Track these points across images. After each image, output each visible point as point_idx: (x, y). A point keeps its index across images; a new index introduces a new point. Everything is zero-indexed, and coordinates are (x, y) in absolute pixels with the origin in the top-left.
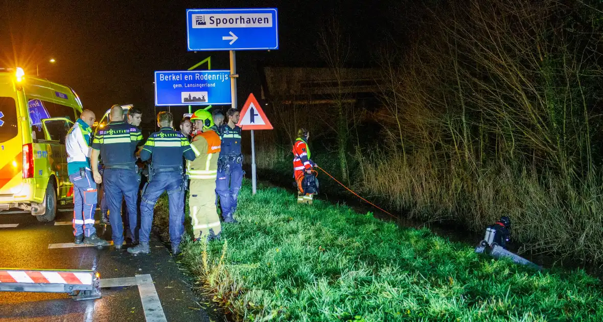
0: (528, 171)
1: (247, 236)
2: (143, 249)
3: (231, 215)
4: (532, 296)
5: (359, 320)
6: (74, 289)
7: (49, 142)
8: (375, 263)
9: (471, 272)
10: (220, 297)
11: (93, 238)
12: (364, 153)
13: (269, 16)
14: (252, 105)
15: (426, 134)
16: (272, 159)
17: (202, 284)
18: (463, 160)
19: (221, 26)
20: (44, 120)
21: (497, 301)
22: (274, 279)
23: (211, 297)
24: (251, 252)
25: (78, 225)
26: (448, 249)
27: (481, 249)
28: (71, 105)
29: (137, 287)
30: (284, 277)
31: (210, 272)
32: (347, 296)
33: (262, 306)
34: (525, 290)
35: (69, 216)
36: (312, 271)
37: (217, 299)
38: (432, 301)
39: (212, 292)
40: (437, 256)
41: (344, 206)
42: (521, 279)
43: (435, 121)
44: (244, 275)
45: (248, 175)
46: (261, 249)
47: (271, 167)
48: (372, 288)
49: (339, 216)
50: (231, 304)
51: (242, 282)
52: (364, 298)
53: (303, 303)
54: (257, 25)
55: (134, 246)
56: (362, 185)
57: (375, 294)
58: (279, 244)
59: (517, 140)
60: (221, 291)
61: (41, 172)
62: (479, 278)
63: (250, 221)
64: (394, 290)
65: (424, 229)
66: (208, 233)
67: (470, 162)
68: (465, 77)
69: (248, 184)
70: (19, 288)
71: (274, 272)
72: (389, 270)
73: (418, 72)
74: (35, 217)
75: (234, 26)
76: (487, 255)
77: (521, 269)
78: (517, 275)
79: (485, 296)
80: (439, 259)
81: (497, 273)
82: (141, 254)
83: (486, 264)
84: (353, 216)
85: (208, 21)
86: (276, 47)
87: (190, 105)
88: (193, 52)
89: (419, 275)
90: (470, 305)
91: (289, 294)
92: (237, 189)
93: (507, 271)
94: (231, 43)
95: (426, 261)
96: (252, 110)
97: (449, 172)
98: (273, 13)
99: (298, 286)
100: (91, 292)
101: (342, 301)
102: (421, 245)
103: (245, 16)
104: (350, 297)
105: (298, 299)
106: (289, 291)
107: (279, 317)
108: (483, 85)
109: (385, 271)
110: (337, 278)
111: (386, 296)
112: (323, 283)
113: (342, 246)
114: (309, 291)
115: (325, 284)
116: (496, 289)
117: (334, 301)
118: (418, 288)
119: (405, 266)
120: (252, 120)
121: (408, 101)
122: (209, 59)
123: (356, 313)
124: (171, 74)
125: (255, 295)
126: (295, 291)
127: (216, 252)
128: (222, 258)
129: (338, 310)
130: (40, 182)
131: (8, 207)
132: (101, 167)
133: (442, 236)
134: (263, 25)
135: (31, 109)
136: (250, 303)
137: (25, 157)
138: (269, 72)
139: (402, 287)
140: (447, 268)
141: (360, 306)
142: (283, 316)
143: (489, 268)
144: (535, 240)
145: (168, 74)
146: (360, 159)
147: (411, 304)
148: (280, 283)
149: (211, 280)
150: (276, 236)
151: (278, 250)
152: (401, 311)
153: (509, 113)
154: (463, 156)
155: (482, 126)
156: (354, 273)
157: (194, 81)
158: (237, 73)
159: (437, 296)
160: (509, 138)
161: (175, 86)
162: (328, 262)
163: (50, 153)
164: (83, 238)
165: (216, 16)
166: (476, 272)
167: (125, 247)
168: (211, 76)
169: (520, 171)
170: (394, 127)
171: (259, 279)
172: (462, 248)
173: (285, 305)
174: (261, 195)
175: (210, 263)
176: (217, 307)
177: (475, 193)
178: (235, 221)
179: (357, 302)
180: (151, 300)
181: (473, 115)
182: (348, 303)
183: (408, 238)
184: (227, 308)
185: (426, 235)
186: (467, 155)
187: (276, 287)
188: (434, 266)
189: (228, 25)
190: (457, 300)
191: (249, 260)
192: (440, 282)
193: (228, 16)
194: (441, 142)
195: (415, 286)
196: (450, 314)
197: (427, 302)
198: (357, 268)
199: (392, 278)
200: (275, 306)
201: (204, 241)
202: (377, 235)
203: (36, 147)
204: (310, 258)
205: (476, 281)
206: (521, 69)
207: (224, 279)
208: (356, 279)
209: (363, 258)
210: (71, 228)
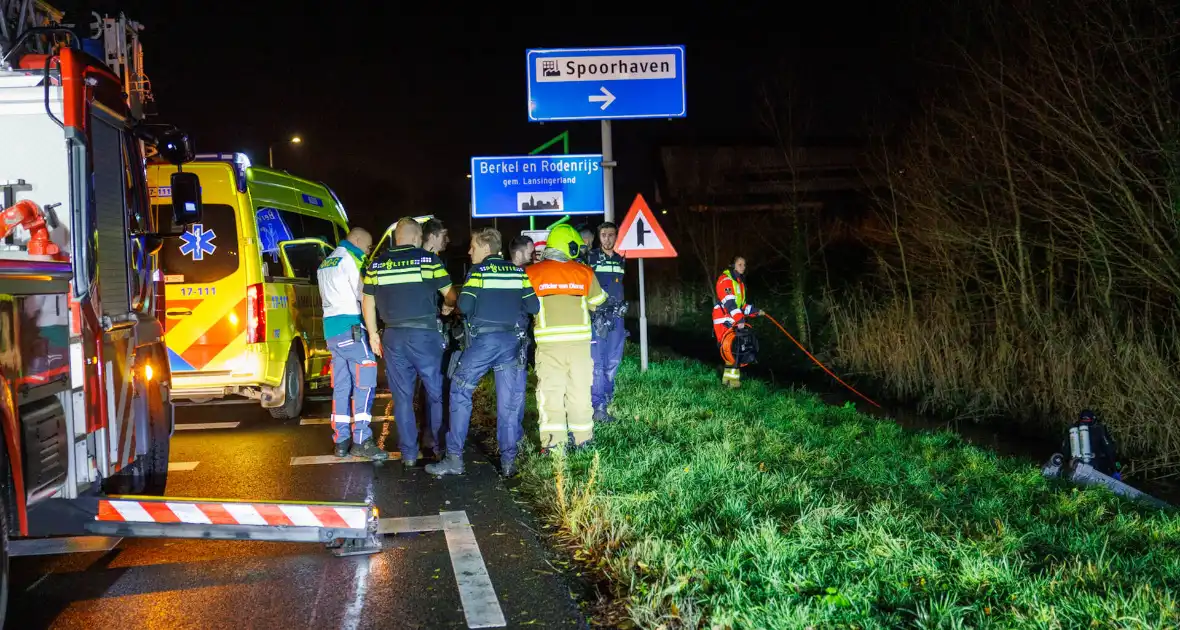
0: (1138, 328)
1: (632, 443)
2: (452, 466)
3: (605, 407)
4: (1149, 556)
5: (833, 595)
6: (335, 536)
7: (290, 280)
8: (862, 495)
9: (1035, 512)
10: (586, 552)
11: (366, 447)
12: (839, 297)
13: (671, 59)
14: (640, 215)
15: (950, 263)
16: (677, 308)
17: (556, 529)
18: (1018, 310)
19: (587, 77)
20: (283, 244)
21: (1085, 563)
22: (681, 521)
23: (570, 553)
24: (640, 473)
25: (340, 425)
26: (992, 470)
27: (1052, 470)
28: (329, 217)
29: (441, 533)
30: (698, 517)
31: (570, 508)
32: (812, 552)
33: (661, 568)
34: (1135, 546)
35: (325, 409)
36: (748, 506)
37: (582, 555)
38: (965, 563)
39: (573, 543)
40: (972, 482)
41: (803, 390)
42: (1128, 524)
43: (966, 241)
44: (631, 513)
45: (635, 338)
46: (658, 468)
47: (673, 323)
48: (856, 539)
49: (794, 410)
50: (607, 564)
51: (626, 526)
52: (842, 556)
53: (733, 564)
54: (649, 75)
55: (435, 462)
56: (834, 354)
57: (862, 548)
58: (689, 459)
59: (1116, 273)
60: (589, 541)
61: (277, 333)
62: (1051, 522)
63: (637, 418)
64: (896, 542)
65: (949, 432)
66: (566, 439)
67: (1030, 313)
68: (1021, 161)
69: (632, 353)
70: (243, 534)
71: (682, 509)
72: (885, 507)
73: (934, 152)
74: (267, 411)
75: (609, 76)
76: (1065, 482)
77: (1128, 506)
78: (1120, 518)
79: (1063, 555)
80: (977, 488)
81: (1083, 512)
82: (449, 475)
83: (1063, 496)
84: (821, 410)
85: (563, 69)
86: (683, 113)
87: (532, 214)
88: (537, 123)
89: (940, 516)
90: (1033, 571)
91: (708, 548)
92: (615, 361)
93: (1101, 511)
94: (603, 108)
95: (953, 490)
96: (640, 224)
97: (992, 330)
98: (677, 53)
99: (723, 533)
100: (364, 541)
101: (803, 560)
102: (944, 461)
103: (628, 60)
104: (817, 553)
105: (724, 556)
106: (708, 541)
107: (690, 588)
108: (1051, 174)
109: (879, 510)
110: (794, 520)
111: (881, 552)
112: (769, 530)
113: (800, 463)
114: (744, 542)
115: (773, 531)
116: (1080, 542)
117: (788, 561)
118: (938, 539)
119: (914, 499)
120: (641, 240)
121: (914, 204)
122: (565, 136)
123: (828, 582)
124: (500, 162)
125: (650, 549)
126: (719, 543)
127: (579, 472)
128: (589, 484)
129: (796, 577)
130: (277, 350)
131: (221, 392)
132: (380, 324)
133: (981, 445)
134: (659, 75)
135: (261, 225)
136: (640, 564)
137: (251, 308)
138: (668, 158)
139: (910, 538)
140: (991, 504)
141: (834, 570)
142: (697, 586)
143: (1068, 504)
144: (1152, 453)
145: (495, 163)
146: (831, 309)
147: (926, 567)
148: (692, 528)
149: (572, 521)
150: (683, 445)
151: (687, 470)
152: (909, 581)
153: (1103, 224)
154: (1017, 302)
155: (1052, 248)
156: (821, 512)
157: (540, 174)
158: (614, 159)
159: (974, 554)
160: (1101, 270)
161: (506, 183)
162: (777, 490)
163: (292, 299)
164: (350, 446)
165: (578, 61)
166: (1043, 511)
167: (420, 464)
168: (570, 165)
169: (1122, 328)
170: (890, 251)
171: (655, 520)
172: (1018, 466)
173: (700, 567)
174: (657, 372)
175: (569, 493)
176: (583, 570)
177: (1041, 369)
178: (612, 418)
179: (829, 564)
180: (467, 556)
181: (1035, 229)
182: (813, 565)
183: (919, 449)
184: (601, 572)
185: (952, 444)
186: (1024, 299)
187: (686, 535)
188: (967, 500)
189: (599, 77)
190: (1011, 562)
191: (637, 488)
192: (979, 527)
193: (598, 61)
194: (977, 278)
195: (933, 535)
196: (998, 587)
197: (956, 564)
198: (828, 504)
199: (892, 521)
200: (684, 569)
201: (559, 453)
202: (864, 445)
203: (270, 290)
204: (743, 485)
205: (1045, 528)
206: (1122, 147)
207: (594, 521)
208: (826, 523)
209: (839, 486)
210: (328, 430)
